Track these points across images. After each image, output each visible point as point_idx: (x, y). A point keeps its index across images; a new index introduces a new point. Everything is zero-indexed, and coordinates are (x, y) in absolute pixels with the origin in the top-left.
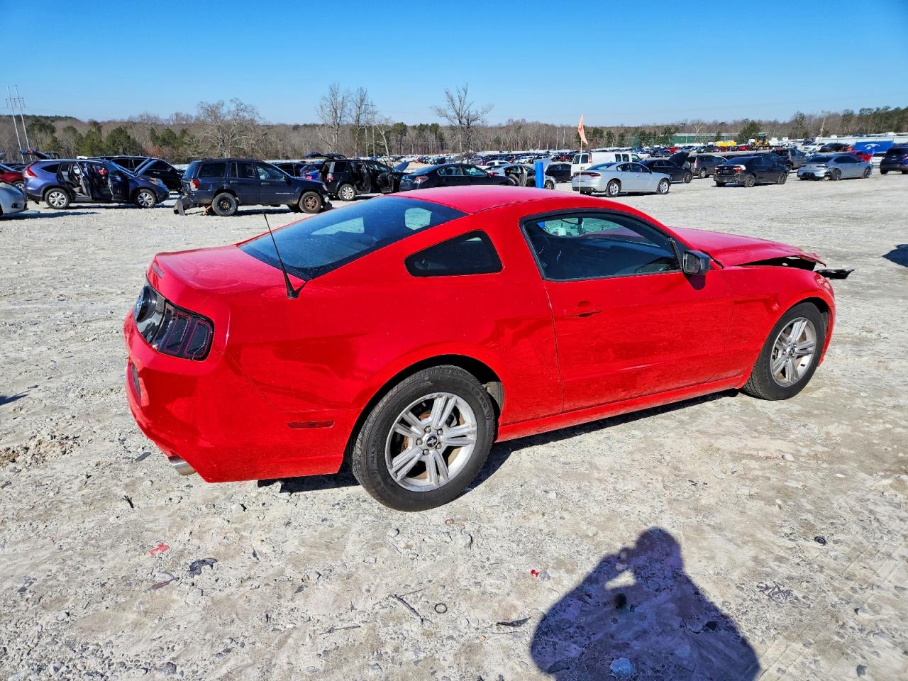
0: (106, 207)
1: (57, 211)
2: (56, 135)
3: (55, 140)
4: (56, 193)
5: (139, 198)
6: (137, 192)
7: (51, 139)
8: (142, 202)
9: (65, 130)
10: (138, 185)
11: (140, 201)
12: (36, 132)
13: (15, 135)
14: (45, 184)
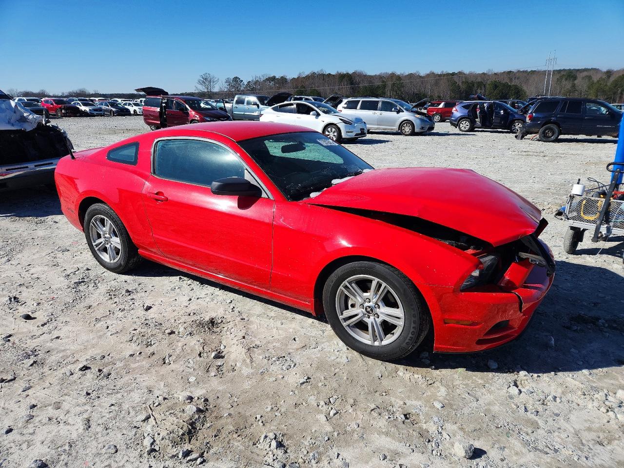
0: (491, 132)
1: (464, 133)
2: (576, 82)
3: (574, 86)
4: (465, 122)
5: (513, 126)
6: (512, 122)
7: (571, 85)
8: (514, 130)
9: (583, 78)
10: (515, 117)
11: (513, 129)
12: (563, 80)
13: (549, 83)
14: (461, 116)
